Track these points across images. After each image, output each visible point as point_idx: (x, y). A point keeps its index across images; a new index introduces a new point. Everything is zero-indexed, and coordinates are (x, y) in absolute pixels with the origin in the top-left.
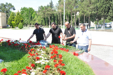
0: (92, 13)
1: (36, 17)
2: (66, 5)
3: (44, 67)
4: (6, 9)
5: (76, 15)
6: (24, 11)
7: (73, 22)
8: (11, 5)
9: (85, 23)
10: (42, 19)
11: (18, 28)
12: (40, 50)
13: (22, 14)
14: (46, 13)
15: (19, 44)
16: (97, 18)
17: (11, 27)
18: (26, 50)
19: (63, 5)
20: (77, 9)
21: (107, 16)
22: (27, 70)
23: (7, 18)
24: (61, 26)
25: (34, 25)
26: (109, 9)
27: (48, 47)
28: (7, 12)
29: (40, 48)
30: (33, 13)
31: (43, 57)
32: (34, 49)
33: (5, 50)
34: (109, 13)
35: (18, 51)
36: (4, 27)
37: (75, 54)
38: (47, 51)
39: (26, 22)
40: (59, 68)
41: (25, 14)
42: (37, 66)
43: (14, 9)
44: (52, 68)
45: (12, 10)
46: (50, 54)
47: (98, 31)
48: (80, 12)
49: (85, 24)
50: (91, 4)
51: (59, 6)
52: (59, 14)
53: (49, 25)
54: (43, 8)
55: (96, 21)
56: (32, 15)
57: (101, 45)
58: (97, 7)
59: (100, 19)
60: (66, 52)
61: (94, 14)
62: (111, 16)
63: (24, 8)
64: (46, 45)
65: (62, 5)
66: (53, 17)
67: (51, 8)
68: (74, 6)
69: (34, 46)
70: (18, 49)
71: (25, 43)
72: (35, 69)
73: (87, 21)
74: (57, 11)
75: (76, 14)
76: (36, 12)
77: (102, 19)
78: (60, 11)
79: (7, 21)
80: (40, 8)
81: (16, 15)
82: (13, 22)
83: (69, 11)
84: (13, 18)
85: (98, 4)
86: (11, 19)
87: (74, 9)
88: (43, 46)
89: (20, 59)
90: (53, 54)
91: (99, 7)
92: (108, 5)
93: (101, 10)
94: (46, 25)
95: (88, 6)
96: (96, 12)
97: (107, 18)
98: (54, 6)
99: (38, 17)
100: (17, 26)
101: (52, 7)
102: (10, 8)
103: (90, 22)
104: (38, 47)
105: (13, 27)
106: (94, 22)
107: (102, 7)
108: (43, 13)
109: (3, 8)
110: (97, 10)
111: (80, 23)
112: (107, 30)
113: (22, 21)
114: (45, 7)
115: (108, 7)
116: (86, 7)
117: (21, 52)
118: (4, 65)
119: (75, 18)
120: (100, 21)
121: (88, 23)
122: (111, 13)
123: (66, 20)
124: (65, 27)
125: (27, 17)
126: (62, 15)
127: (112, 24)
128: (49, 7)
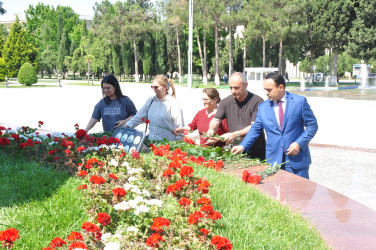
0: (290, 31)
1: (84, 42)
3: (145, 224)
5: (232, 37)
6: (39, 17)
7: (221, 64)
9: (267, 66)
10: (108, 52)
11: (16, 82)
12: (121, 162)
13: (32, 29)
14: (124, 28)
15: (37, 142)
16: (307, 49)
18: (66, 164)
20: (238, 16)
21: (345, 42)
22: (86, 236)
24: (179, 75)
25: (78, 74)
26: (353, 16)
27: (147, 151)
29: (118, 157)
30: (76, 29)
32: (97, 158)
34: (353, 31)
35: (35, 167)
37: (247, 178)
38: (145, 168)
39: (46, 61)
40: (204, 226)
41: (41, 31)
42: (117, 219)
46: (159, 179)
48: (249, 27)
49: (267, 70)
52: (173, 32)
53: (133, 72)
54: (113, 11)
55: (305, 61)
56: (71, 35)
58: (309, 8)
59: (318, 51)
60: (215, 170)
61: (299, 34)
62: (358, 44)
63: (40, 8)
64: (137, 146)
66: (147, 45)
67: (140, 10)
68: (226, 3)
69: (97, 148)
70: (38, 161)
71: (61, 139)
72: (111, 230)
73: (274, 60)
74: (162, 20)
75: (233, 33)
76: (85, 23)
77: (327, 52)
78: (175, 20)
80: (99, 8)
81: (6, 34)
83: (208, 23)
87: (227, 14)
88: (127, 147)
89: (49, 195)
90: (169, 176)
91: (316, 8)
92: (348, 1)
93: (323, 20)
95: (277, 5)
96: (307, 27)
97: (344, 50)
98: (152, 1)
99: (92, 42)
101: (147, 7)
104: (110, 152)
106: (299, 64)
107: (326, 8)
108: (111, 29)
110: (311, 19)
111: (248, 66)
112: (344, 92)
113: (33, 57)
114: (119, 4)
115: (348, 9)
116: (269, 6)
117: (49, 172)
119: (228, 46)
120: (318, 60)
121: (276, 66)
122: (360, 32)
123: (196, 54)
124: (193, 80)
125: (51, 44)
126: (181, 37)
127: (362, 70)
128: (136, 6)
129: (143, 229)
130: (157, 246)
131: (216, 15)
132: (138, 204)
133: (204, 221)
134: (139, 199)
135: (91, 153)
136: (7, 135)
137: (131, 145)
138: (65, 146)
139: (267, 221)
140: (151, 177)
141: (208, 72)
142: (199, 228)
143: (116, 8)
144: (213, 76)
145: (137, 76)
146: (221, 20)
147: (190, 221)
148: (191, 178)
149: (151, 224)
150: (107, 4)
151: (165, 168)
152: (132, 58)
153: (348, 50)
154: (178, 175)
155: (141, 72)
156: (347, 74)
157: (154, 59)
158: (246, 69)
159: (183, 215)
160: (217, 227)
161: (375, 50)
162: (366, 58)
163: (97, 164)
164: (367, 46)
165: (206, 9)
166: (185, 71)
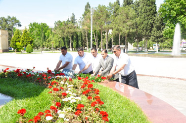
0: (129, 32)
1: (51, 36)
2: (94, 19)
3: (74, 106)
4: (7, 25)
5: (108, 34)
6: (34, 27)
8: (16, 20)
10: (60, 40)
12: (65, 82)
13: (31, 32)
14: (66, 31)
15: (33, 75)
16: (136, 38)
17: (16, 50)
18: (44, 83)
19: (90, 20)
20: (109, 26)
21: (150, 36)
22: (52, 111)
23: (10, 39)
24: (87, 48)
25: (48, 48)
26: (152, 26)
27: (75, 78)
28: (9, 29)
30: (48, 31)
32: (56, 81)
33: (13, 83)
34: (152, 32)
35: (32, 85)
36: (5, 51)
38: (74, 85)
39: (37, 43)
41: (35, 32)
42: (64, 105)
43: (20, 25)
44: (87, 108)
45: (16, 27)
46: (80, 89)
48: (114, 30)
49: (121, 46)
50: (127, 19)
51: (83, 22)
52: (85, 32)
53: (69, 47)
54: (62, 25)
55: (135, 43)
56: (46, 34)
58: (136, 23)
59: (140, 40)
61: (133, 33)
62: (154, 37)
63: (34, 24)
64: (71, 76)
65: (88, 20)
66: (75, 37)
67: (72, 24)
68: (105, 21)
69: (56, 77)
70: (33, 82)
71: (42, 74)
72: (61, 109)
74: (81, 28)
75: (108, 32)
76: (51, 29)
77: (143, 40)
78: (86, 27)
79: (9, 42)
80: (56, 24)
81: (22, 34)
82: (18, 44)
83: (98, 29)
84: (19, 38)
85: (137, 19)
86: (15, 39)
87: (105, 25)
88: (67, 77)
89: (37, 95)
90: (84, 88)
91: (139, 23)
92: (150, 21)
93: (141, 28)
95: (124, 22)
96: (135, 30)
97: (149, 39)
98: (77, 21)
99: (54, 36)
101: (75, 23)
102: (13, 24)
103: (127, 43)
104: (61, 79)
105: (18, 51)
106: (133, 44)
107: (142, 23)
108: (61, 31)
109: (4, 23)
110: (137, 27)
111: (114, 45)
113: (31, 42)
114: (64, 22)
115: (150, 24)
116: (121, 22)
117: (37, 86)
118: (16, 105)
119: (106, 37)
120: (140, 42)
122: (155, 32)
123: (94, 40)
125: (38, 37)
126: (88, 34)
127: (156, 47)
128: (70, 23)
129: (73, 108)
130: (79, 115)
131: (101, 26)
132: (72, 99)
133: (97, 105)
134: (72, 97)
135: (53, 79)
136: (21, 72)
137: (69, 76)
138: (43, 76)
139: (121, 105)
140: (77, 88)
141: (98, 47)
142: (95, 108)
143: (63, 24)
144: (100, 49)
145: (71, 49)
146: (103, 27)
147: (92, 105)
148: (92, 88)
150: (59, 22)
151: (82, 84)
152: (69, 42)
153: (151, 39)
154: (87, 87)
155: (72, 47)
156: (151, 48)
157: (77, 42)
159: (89, 103)
160: (102, 107)
161: (161, 39)
162: (158, 42)
163: (56, 83)
164: (158, 37)
165: (97, 23)
166: (89, 47)
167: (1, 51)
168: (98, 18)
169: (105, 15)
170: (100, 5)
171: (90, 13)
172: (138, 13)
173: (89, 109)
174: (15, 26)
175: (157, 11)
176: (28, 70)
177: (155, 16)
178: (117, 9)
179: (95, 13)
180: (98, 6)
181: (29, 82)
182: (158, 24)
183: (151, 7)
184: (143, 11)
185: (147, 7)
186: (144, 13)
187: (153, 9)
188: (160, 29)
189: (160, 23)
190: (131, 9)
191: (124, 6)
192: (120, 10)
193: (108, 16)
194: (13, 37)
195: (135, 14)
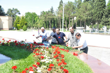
0: (87, 18)
1: (38, 21)
2: (64, 10)
3: (48, 65)
4: (12, 13)
5: (73, 20)
6: (28, 15)
8: (17, 10)
9: (82, 27)
10: (43, 23)
11: (22, 30)
12: (44, 50)
13: (26, 18)
14: (47, 17)
15: (25, 45)
16: (91, 23)
17: (16, 29)
18: (31, 50)
20: (74, 15)
21: (101, 21)
22: (33, 68)
23: (13, 22)
24: (60, 28)
25: (36, 28)
26: (102, 15)
27: (50, 47)
28: (13, 16)
29: (43, 49)
30: (36, 18)
31: (46, 57)
32: (38, 49)
33: (13, 50)
34: (102, 19)
35: (24, 51)
36: (10, 29)
37: (74, 54)
38: (49, 51)
39: (29, 25)
40: (62, 66)
41: (28, 18)
42: (41, 64)
43: (19, 14)
44: (56, 66)
46: (53, 54)
47: (93, 34)
48: (77, 17)
50: (86, 10)
51: (58, 12)
52: (59, 18)
53: (49, 28)
55: (91, 25)
56: (35, 19)
57: (96, 46)
58: (92, 13)
59: (94, 23)
60: (66, 52)
61: (89, 19)
62: (104, 22)
63: (28, 13)
64: (48, 46)
65: (61, 11)
66: (53, 21)
67: (51, 13)
68: (72, 12)
69: (38, 46)
70: (24, 49)
71: (30, 44)
72: (40, 67)
73: (83, 25)
74: (56, 16)
76: (38, 16)
77: (96, 23)
78: (59, 15)
79: (13, 24)
80: (42, 13)
81: (20, 19)
82: (18, 25)
83: (67, 16)
84: (19, 21)
85: (93, 11)
86: (16, 22)
87: (72, 14)
88: (46, 46)
89: (26, 57)
90: (55, 53)
91: (94, 13)
92: (101, 11)
93: (95, 16)
94: (47, 28)
95: (84, 12)
96: (91, 17)
97: (100, 23)
98: (54, 11)
99: (40, 21)
100: (22, 29)
102: (16, 13)
103: (86, 26)
104: (41, 47)
105: (18, 29)
106: (89, 26)
107: (96, 13)
108: (44, 18)
109: (10, 12)
110: (92, 16)
112: (100, 33)
113: (26, 24)
114: (46, 12)
116: (82, 12)
117: (27, 52)
118: (13, 63)
119: (72, 22)
120: (94, 25)
121: (84, 27)
122: (104, 19)
123: (64, 24)
124: (64, 30)
125: (30, 21)
126: (61, 20)
127: (105, 28)
128: (50, 12)
129: (48, 66)
130: (50, 71)
131: (69, 14)
132: (47, 60)
135: (37, 47)
136: (18, 43)
137: (47, 45)
138: (31, 46)
141: (67, 28)
143: (46, 13)
145: (50, 29)
147: (59, 65)
148: (60, 54)
149: (49, 65)
150: (43, 12)
151: (54, 51)
152: (49, 25)
153: (101, 23)
155: (51, 28)
156: (101, 29)
157: (54, 25)
158: (76, 27)
160: (66, 66)
161: (108, 23)
162: (106, 25)
163: (38, 50)
164: (106, 22)
165: (67, 13)
166: (62, 28)
167: (8, 29)
168: (67, 9)
169: (72, 8)
170: (69, 1)
171: (63, 6)
172: (93, 7)
173: (57, 67)
174: (16, 14)
175: (106, 5)
176: (22, 41)
177: (104, 8)
178: (80, 4)
179: (66, 6)
180: (68, 2)
181: (22, 49)
182: (106, 13)
183: (102, 3)
184: (96, 5)
185: (100, 3)
186: (97, 6)
187: (104, 4)
188: (108, 17)
189: (108, 13)
190: (89, 4)
191: (85, 2)
192: (81, 4)
193: (74, 8)
194: (15, 21)
195: (91, 7)
